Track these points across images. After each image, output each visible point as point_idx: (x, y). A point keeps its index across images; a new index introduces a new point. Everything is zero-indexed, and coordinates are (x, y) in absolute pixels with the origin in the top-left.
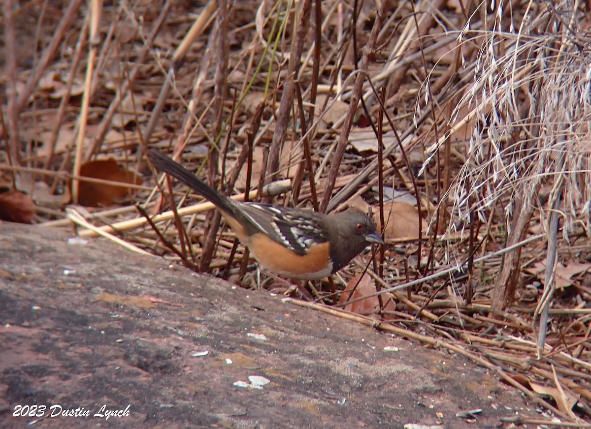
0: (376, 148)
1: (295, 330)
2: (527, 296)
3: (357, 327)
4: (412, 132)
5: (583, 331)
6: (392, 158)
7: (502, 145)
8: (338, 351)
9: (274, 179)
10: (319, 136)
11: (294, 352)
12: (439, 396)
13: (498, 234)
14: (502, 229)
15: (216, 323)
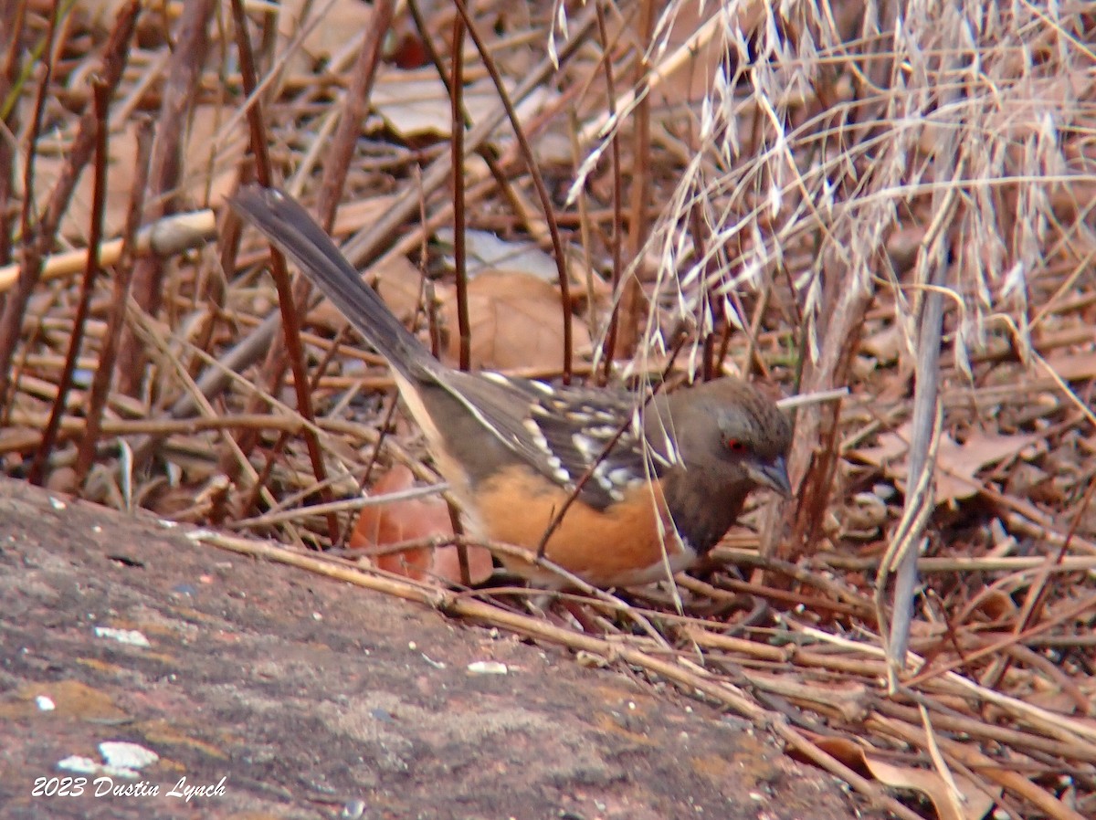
0: (444, 126)
1: (228, 619)
2: (859, 526)
3: (395, 610)
4: (544, 80)
5: (1008, 619)
6: (488, 153)
7: (791, 115)
8: (345, 676)
9: (169, 210)
10: (290, 94)
11: (225, 679)
12: (619, 794)
13: (780, 358)
14: (790, 342)
15: (11, 601)
